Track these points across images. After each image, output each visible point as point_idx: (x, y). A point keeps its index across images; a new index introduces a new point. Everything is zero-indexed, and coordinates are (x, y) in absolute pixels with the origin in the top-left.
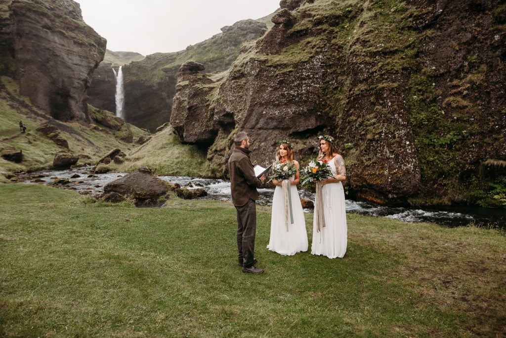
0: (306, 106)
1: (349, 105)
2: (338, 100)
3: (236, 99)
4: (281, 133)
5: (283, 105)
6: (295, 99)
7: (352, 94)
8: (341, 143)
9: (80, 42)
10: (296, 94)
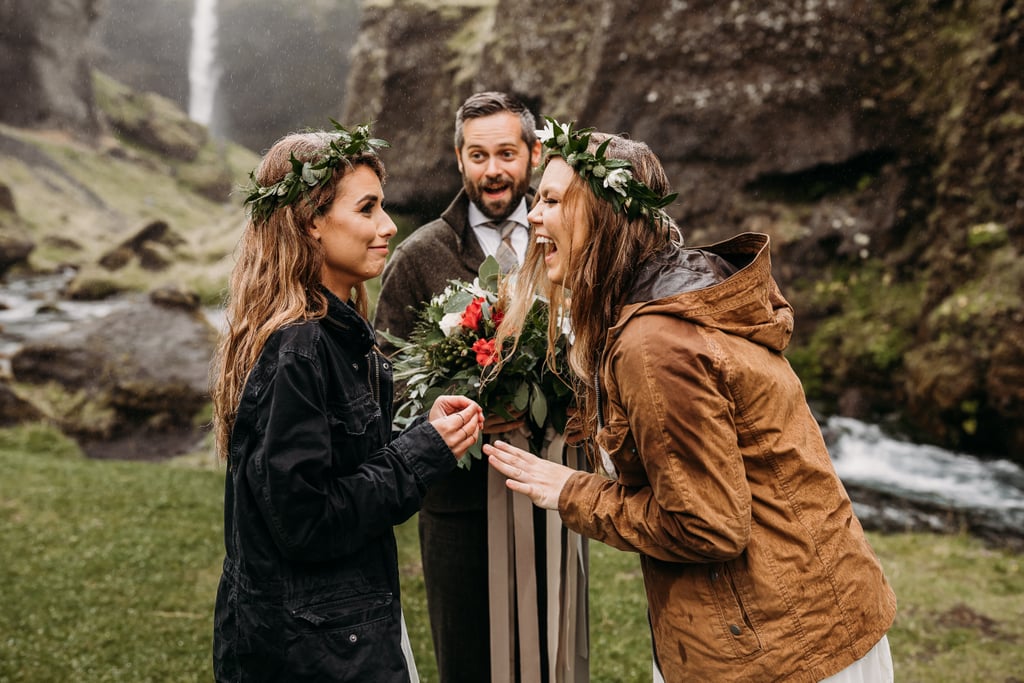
0: (818, 74)
1: (1001, 68)
2: (953, 50)
3: (549, 46)
4: (715, 177)
5: (727, 68)
6: (773, 47)
7: (1014, 22)
8: (954, 221)
10: (779, 24)
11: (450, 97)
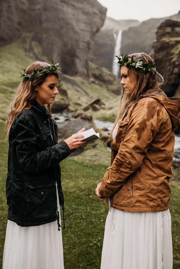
9: (86, 11)
11: (170, 66)
